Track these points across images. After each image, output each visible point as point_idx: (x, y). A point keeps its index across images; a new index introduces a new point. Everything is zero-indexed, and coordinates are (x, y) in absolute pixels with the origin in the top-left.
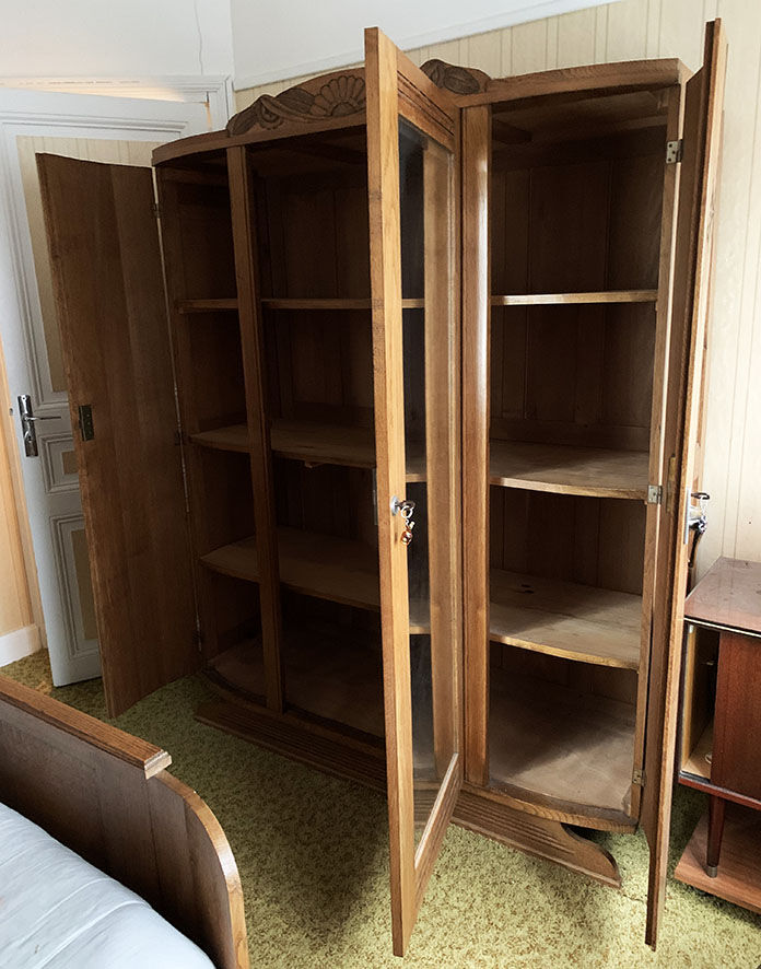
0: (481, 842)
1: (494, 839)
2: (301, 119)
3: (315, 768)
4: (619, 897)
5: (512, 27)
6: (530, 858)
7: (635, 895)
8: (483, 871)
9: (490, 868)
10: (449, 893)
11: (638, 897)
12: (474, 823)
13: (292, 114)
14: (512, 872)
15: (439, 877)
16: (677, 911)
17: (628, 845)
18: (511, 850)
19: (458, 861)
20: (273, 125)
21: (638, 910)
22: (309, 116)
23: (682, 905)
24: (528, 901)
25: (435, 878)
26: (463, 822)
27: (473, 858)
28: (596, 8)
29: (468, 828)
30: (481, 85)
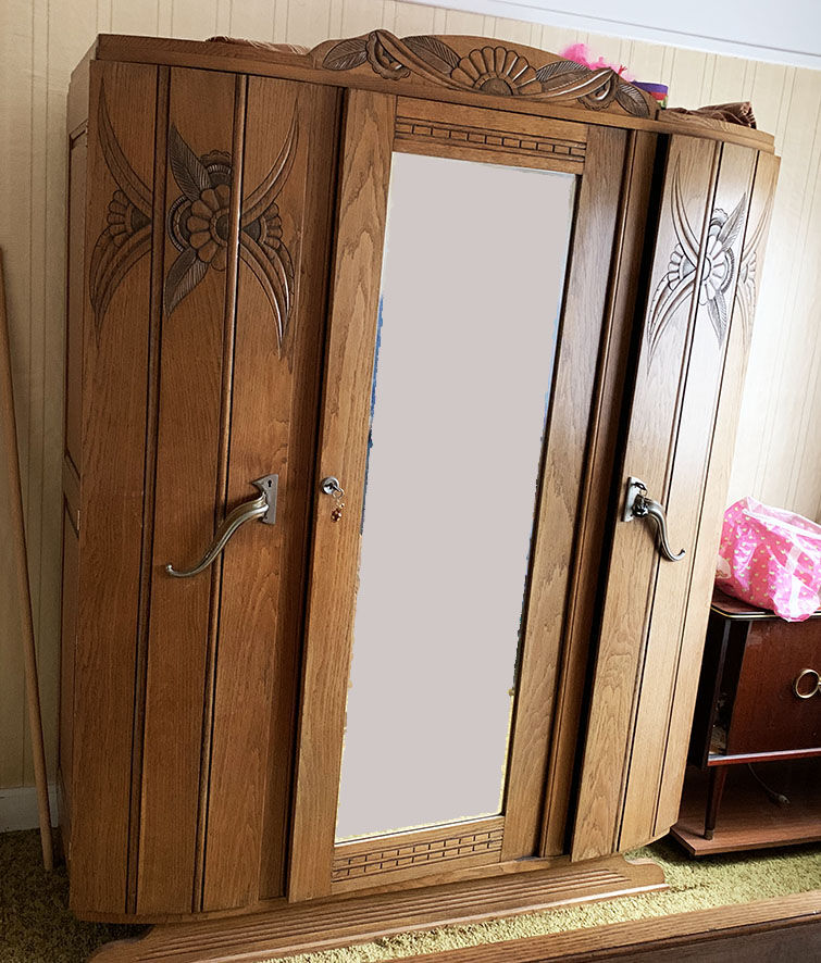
2: (438, 81)
13: (423, 67)
20: (391, 73)
22: (453, 81)
30: (653, 112)
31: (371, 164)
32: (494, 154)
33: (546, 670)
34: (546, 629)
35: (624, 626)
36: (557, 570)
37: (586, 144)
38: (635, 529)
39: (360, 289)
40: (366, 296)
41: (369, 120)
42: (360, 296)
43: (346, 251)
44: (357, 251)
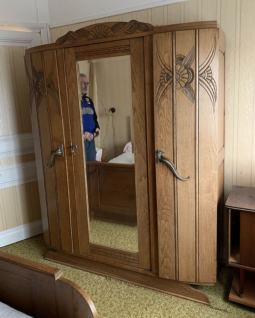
0: (159, 294)
1: (163, 293)
2: (85, 39)
3: (94, 273)
4: (210, 309)
5: (151, 8)
6: (177, 298)
7: (216, 308)
8: (162, 305)
9: (164, 304)
10: (151, 314)
11: (217, 308)
12: (156, 288)
13: (81, 37)
14: (172, 304)
15: (146, 309)
16: (231, 312)
17: (210, 290)
18: (170, 296)
19: (152, 302)
20: (73, 41)
21: (218, 313)
22: (88, 38)
23: (232, 309)
24: (180, 314)
25: (145, 310)
26: (151, 288)
27: (157, 301)
28: (180, 2)
29: (153, 290)
30: (151, 29)
31: (72, 65)
32: (102, 55)
33: (145, 210)
34: (143, 196)
35: (165, 200)
36: (143, 178)
37: (129, 45)
38: (163, 167)
39: (74, 97)
40: (75, 98)
41: (69, 55)
42: (74, 99)
43: (69, 88)
44: (72, 88)
